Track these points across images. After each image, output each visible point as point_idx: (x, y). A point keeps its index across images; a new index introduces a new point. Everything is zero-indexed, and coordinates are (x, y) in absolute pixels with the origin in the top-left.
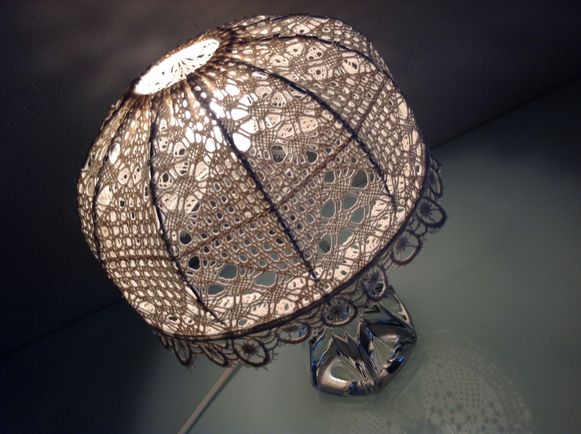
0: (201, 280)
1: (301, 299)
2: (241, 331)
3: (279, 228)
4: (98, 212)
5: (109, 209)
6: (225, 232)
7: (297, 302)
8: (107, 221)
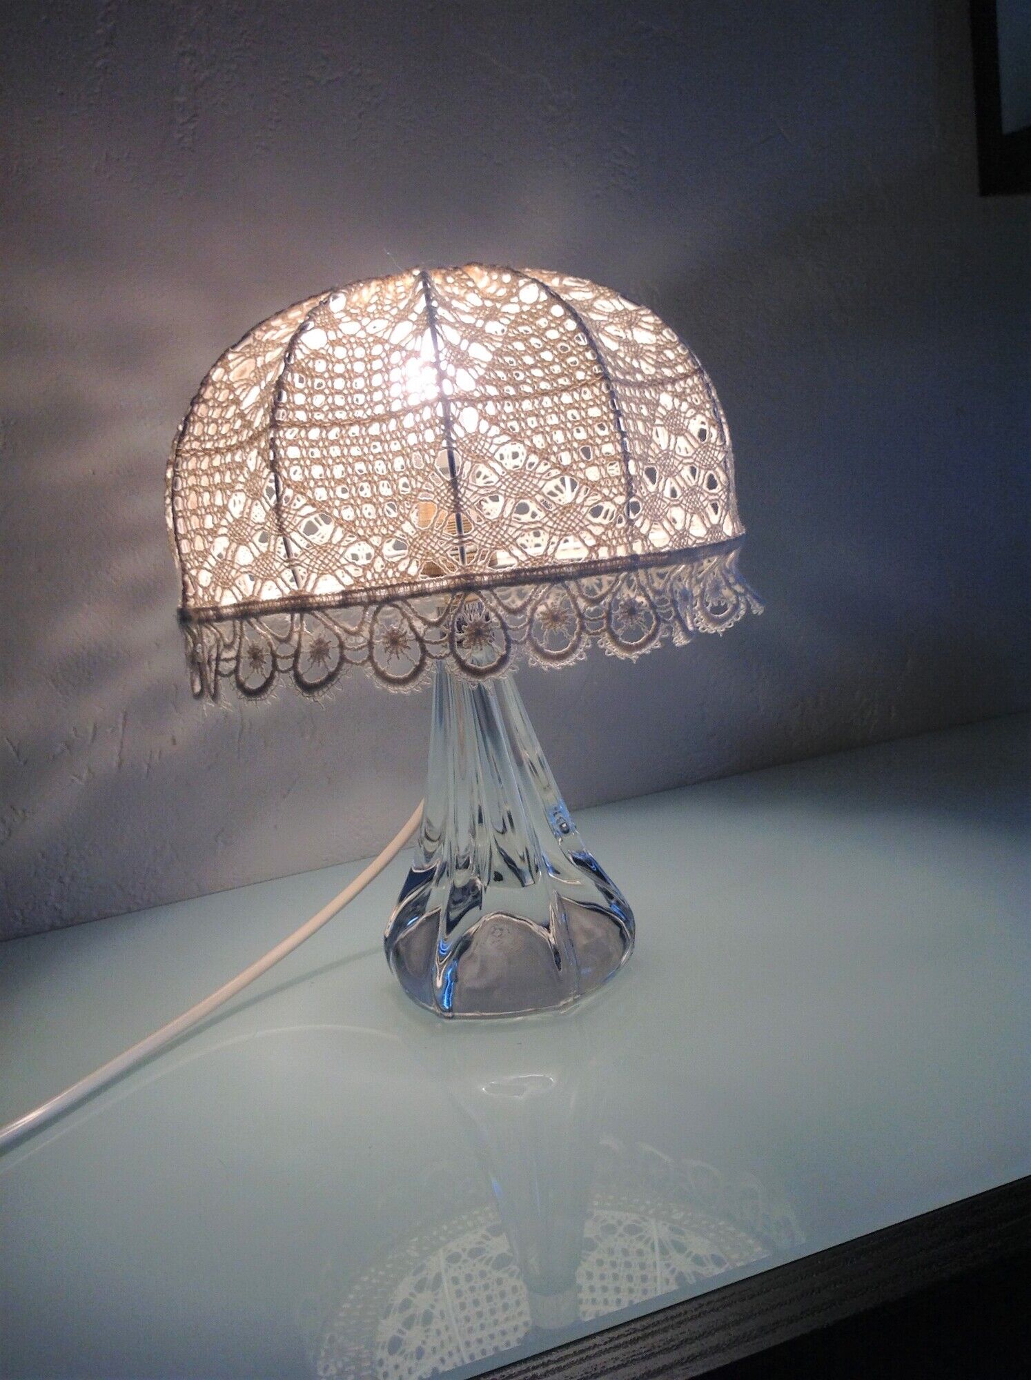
0: (471, 447)
1: (598, 545)
3: (608, 407)
4: (297, 352)
5: (316, 355)
6: (523, 395)
7: (591, 549)
8: (309, 368)
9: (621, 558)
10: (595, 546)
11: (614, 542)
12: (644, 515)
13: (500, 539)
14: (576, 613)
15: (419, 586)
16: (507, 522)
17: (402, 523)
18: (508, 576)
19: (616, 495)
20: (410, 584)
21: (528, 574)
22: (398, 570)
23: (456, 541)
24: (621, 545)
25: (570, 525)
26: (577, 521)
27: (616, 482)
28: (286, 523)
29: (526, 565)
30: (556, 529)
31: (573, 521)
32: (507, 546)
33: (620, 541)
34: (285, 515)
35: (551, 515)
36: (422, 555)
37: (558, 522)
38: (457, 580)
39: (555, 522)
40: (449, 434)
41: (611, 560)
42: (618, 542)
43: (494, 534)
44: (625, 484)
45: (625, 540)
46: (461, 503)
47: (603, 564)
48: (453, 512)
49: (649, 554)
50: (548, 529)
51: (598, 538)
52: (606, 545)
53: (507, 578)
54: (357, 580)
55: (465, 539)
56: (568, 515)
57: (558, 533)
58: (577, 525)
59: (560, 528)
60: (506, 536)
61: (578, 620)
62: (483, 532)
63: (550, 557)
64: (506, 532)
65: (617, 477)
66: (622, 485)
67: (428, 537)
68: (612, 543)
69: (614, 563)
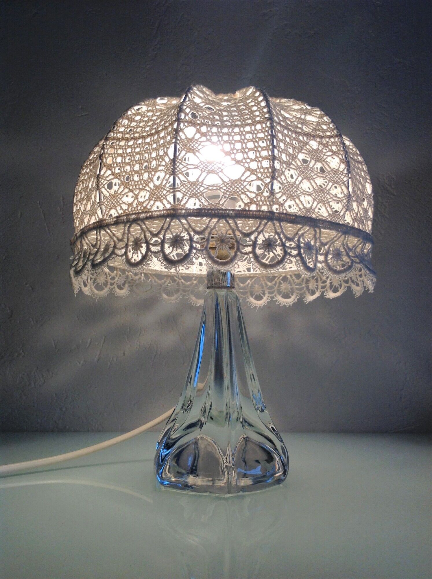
2: (187, 210)
3: (269, 133)
4: (129, 112)
5: (138, 114)
6: (225, 126)
9: (263, 211)
10: (248, 203)
11: (261, 203)
12: (283, 193)
13: (195, 192)
14: (235, 240)
15: (150, 214)
17: (149, 182)
19: (265, 178)
20: (146, 212)
21: (206, 211)
22: (143, 206)
23: (172, 191)
24: (264, 205)
25: (236, 190)
26: (240, 189)
27: (266, 171)
28: (100, 184)
29: (207, 207)
30: (227, 191)
32: (199, 196)
33: (264, 203)
34: (100, 180)
35: (226, 184)
36: (155, 198)
37: (229, 188)
38: (169, 211)
39: (227, 188)
40: (177, 136)
41: (256, 211)
42: (263, 203)
43: (192, 189)
44: (271, 172)
45: (268, 203)
46: (176, 171)
47: (251, 213)
48: (171, 175)
49: (282, 213)
50: (223, 191)
51: (251, 199)
52: (255, 204)
53: (194, 212)
54: (124, 211)
55: (176, 190)
56: (236, 185)
57: (228, 193)
58: (240, 191)
59: (230, 191)
60: (199, 191)
61: (236, 244)
62: (186, 188)
63: (221, 205)
65: (267, 168)
66: (269, 172)
67: (159, 189)
68: (259, 203)
69: (258, 213)
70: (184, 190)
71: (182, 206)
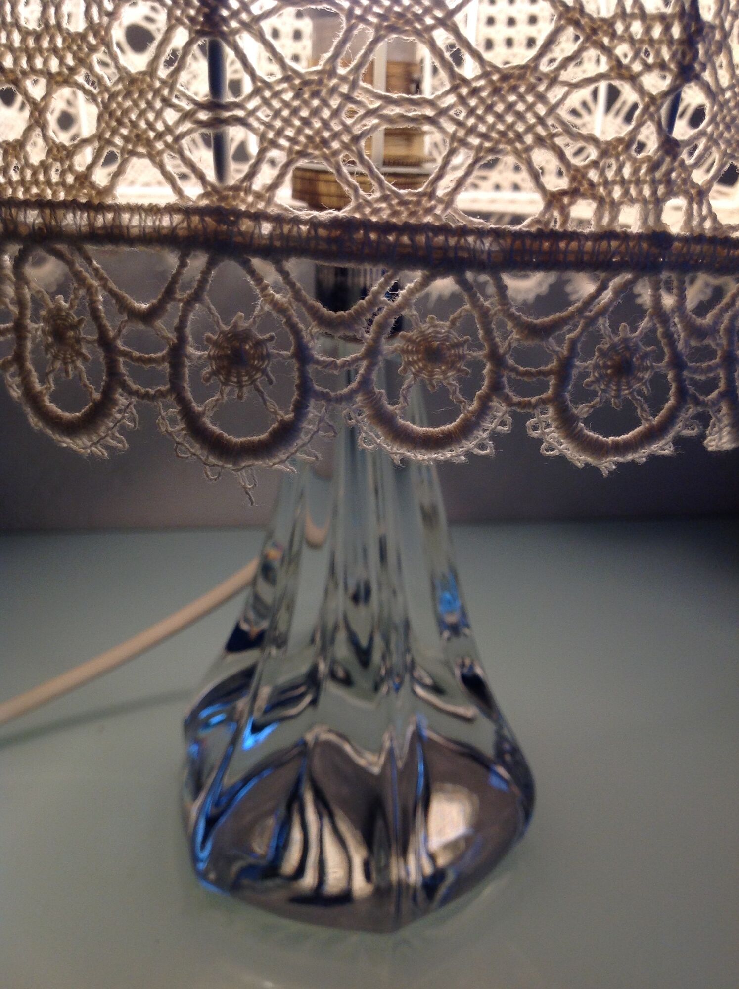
1: (574, 193)
2: (278, 220)
7: (553, 199)
9: (625, 237)
10: (563, 193)
11: (617, 192)
12: (711, 138)
13: (318, 132)
14: (486, 351)
15: (110, 216)
16: (344, 89)
17: (93, 49)
18: (322, 232)
19: (648, 68)
20: (89, 207)
21: (373, 236)
22: (71, 168)
23: (203, 116)
24: (632, 201)
25: (511, 127)
26: (532, 120)
27: (657, 31)
29: (376, 211)
30: (472, 131)
31: (520, 116)
32: (335, 153)
33: (633, 192)
35: (464, 91)
36: (126, 139)
37: (480, 112)
38: (196, 219)
39: (472, 112)
41: (597, 237)
42: (626, 193)
43: (304, 113)
44: (681, 42)
45: (647, 192)
46: (225, 13)
47: (574, 245)
48: (201, 33)
49: (700, 239)
50: (450, 128)
51: (577, 175)
52: (594, 197)
53: (317, 237)
55: (227, 114)
56: (512, 98)
57: (475, 141)
58: (530, 129)
59: (482, 128)
61: (488, 367)
62: (276, 104)
63: (440, 201)
64: (336, 113)
65: (662, 18)
66: (671, 42)
67: (142, 94)
68: (610, 193)
69: (604, 244)
70: (264, 114)
71: (258, 196)
